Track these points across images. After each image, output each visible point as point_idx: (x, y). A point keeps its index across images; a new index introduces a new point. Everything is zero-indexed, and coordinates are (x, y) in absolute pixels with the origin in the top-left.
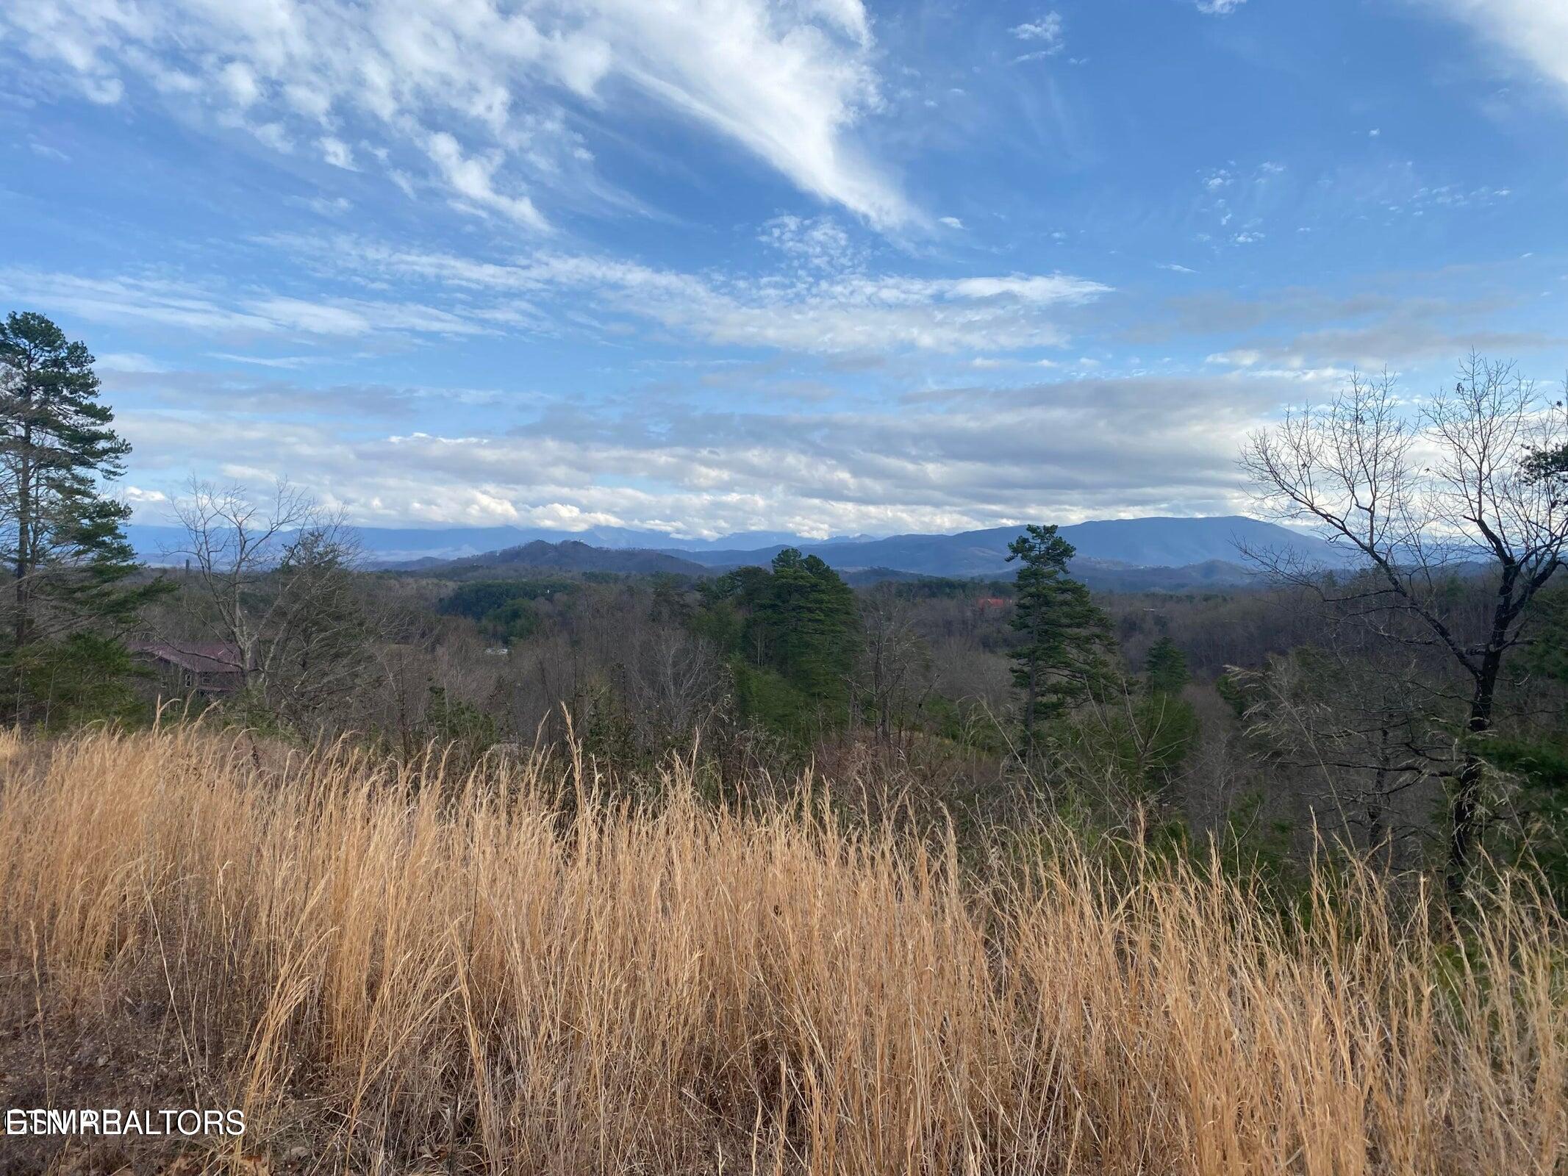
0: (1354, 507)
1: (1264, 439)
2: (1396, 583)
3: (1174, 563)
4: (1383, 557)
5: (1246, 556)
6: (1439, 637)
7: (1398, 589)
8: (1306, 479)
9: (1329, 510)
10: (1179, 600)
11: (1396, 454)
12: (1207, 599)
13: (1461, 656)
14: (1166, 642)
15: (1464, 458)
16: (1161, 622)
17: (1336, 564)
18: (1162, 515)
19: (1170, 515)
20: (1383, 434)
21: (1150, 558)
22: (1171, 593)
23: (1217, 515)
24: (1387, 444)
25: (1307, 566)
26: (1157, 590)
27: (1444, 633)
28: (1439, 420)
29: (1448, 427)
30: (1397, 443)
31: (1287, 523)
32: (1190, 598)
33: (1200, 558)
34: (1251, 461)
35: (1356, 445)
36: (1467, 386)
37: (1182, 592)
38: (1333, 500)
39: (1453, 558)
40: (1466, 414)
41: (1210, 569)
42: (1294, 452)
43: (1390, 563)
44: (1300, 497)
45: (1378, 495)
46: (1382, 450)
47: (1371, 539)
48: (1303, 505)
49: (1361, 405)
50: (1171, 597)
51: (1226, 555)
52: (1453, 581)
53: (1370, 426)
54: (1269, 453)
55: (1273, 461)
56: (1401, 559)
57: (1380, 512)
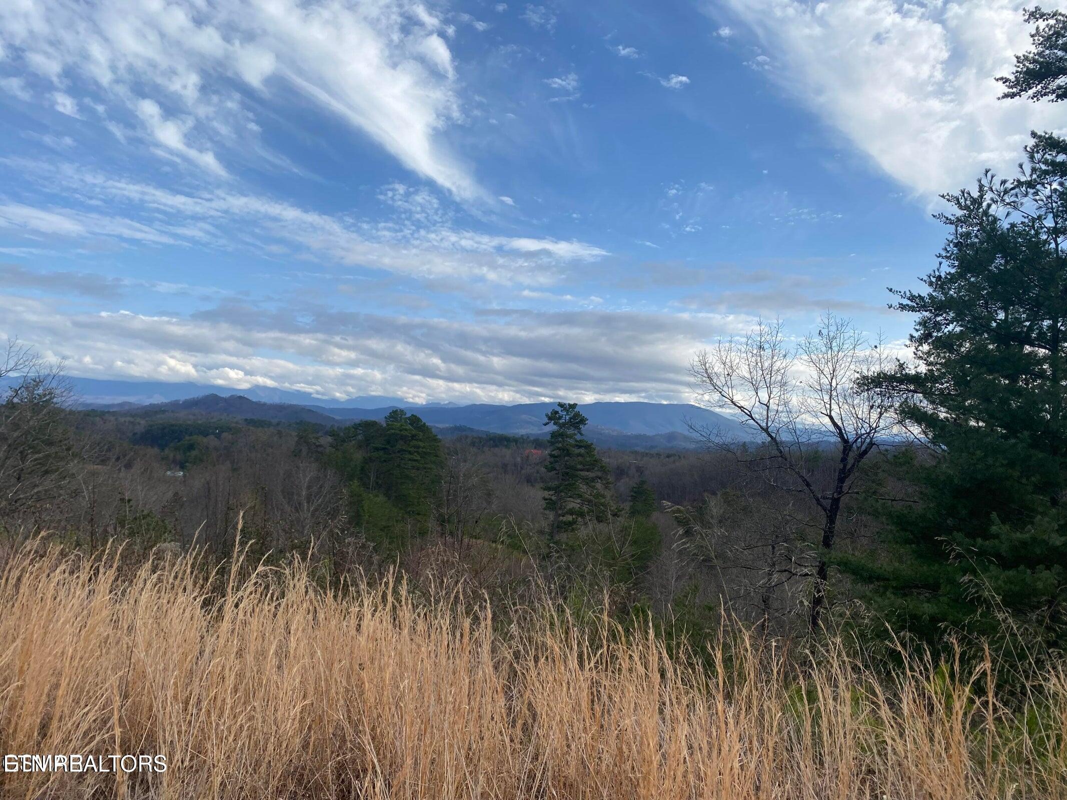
0: (757, 403)
1: (704, 356)
2: (781, 452)
3: (650, 432)
4: (774, 435)
5: (691, 430)
6: (805, 487)
7: (782, 455)
8: (729, 383)
9: (742, 403)
10: (652, 456)
11: (783, 371)
12: (668, 456)
13: (817, 500)
14: (643, 482)
15: (822, 376)
16: (639, 470)
17: (747, 438)
18: (642, 400)
19: (646, 401)
20: (776, 358)
21: (636, 428)
22: (647, 451)
23: (675, 403)
24: (778, 365)
25: (728, 438)
26: (637, 449)
27: (808, 485)
28: (808, 352)
29: (814, 357)
30: (784, 365)
31: (718, 410)
32: (659, 455)
33: (665, 430)
34: (696, 370)
35: (759, 364)
36: (825, 332)
37: (654, 451)
38: (744, 397)
39: (815, 438)
40: (824, 349)
41: (671, 437)
42: (722, 366)
43: (778, 439)
44: (725, 394)
45: (772, 396)
46: (775, 368)
47: (767, 424)
48: (727, 400)
49: (763, 339)
50: (647, 454)
51: (681, 429)
52: (816, 452)
53: (768, 352)
54: (707, 365)
55: (710, 371)
56: (784, 437)
57: (773, 406)
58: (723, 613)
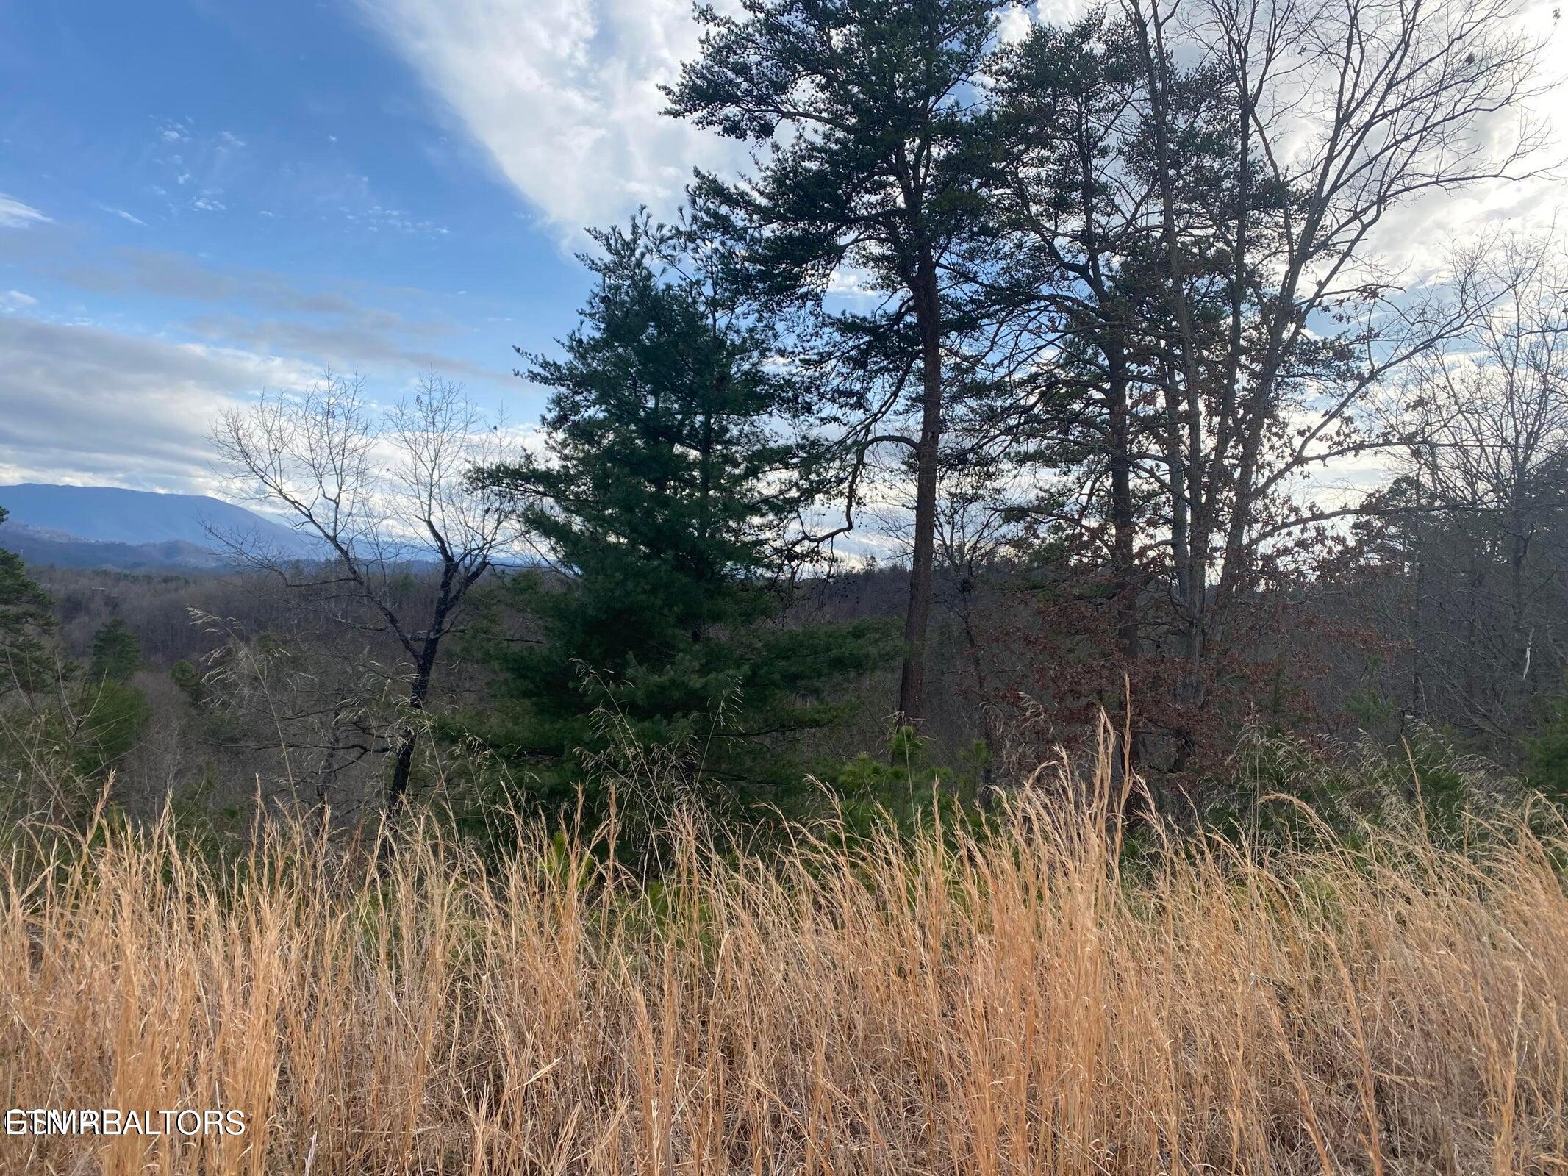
0: (321, 499)
1: (236, 418)
2: (354, 572)
3: (131, 539)
4: (344, 547)
5: (209, 535)
6: (389, 625)
7: (356, 578)
8: (276, 464)
9: (297, 497)
10: (135, 579)
11: (361, 451)
12: (166, 580)
13: (406, 642)
14: (117, 624)
15: (419, 463)
16: (112, 604)
17: (301, 554)
18: (116, 485)
19: (125, 486)
20: (351, 431)
21: (104, 532)
22: (128, 572)
23: (181, 492)
24: (354, 441)
25: (272, 552)
26: (109, 567)
27: (393, 621)
28: (401, 427)
29: (408, 434)
30: (363, 441)
32: (148, 578)
33: (160, 537)
34: (222, 438)
35: (326, 438)
36: (425, 399)
37: (140, 572)
39: (405, 556)
40: (423, 424)
41: (172, 549)
42: (266, 436)
43: (351, 554)
44: (269, 481)
45: (344, 488)
46: (350, 446)
47: (335, 530)
48: (272, 490)
49: (333, 400)
50: (126, 576)
51: (190, 535)
52: (406, 578)
53: (341, 422)
54: (241, 432)
55: (244, 442)
56: (362, 553)
57: (345, 506)
58: (259, 800)
